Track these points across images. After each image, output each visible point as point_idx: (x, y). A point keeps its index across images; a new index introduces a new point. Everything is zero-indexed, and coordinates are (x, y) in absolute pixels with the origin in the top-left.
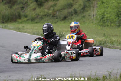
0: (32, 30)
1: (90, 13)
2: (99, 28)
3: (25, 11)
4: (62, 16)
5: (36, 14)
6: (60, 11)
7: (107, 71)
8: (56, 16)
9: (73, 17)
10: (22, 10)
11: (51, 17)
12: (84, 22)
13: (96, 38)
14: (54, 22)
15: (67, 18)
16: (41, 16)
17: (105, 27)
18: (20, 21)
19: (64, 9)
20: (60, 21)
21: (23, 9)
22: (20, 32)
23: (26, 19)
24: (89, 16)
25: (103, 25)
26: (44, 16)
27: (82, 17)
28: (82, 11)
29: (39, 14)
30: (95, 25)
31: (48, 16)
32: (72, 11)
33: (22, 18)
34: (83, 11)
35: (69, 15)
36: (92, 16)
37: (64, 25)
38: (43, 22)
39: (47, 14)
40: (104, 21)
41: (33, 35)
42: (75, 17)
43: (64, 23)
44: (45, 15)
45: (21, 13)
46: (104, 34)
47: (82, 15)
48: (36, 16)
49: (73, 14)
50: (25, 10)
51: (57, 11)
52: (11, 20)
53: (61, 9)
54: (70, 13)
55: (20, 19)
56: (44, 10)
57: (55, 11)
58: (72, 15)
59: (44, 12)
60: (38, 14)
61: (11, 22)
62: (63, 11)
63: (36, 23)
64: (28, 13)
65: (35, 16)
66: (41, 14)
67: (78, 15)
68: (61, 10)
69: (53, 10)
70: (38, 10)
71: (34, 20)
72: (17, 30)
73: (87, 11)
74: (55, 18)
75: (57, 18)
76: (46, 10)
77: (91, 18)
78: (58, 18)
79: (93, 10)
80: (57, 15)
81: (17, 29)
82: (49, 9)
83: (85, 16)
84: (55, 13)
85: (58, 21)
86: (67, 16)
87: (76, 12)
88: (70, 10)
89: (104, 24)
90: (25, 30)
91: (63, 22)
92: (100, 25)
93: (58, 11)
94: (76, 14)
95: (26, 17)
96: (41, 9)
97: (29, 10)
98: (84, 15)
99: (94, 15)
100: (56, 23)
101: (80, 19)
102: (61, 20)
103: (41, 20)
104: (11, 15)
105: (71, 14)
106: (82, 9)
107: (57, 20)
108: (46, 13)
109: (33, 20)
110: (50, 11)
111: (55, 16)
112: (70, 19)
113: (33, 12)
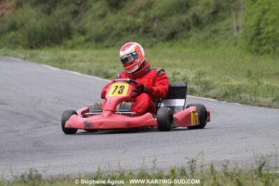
0: (88, 64)
1: (229, 24)
3: (82, 20)
4: (167, 32)
5: (106, 27)
6: (160, 18)
7: (186, 158)
8: (152, 32)
9: (190, 33)
10: (73, 17)
11: (140, 33)
12: (216, 43)
13: (228, 80)
14: (147, 45)
15: (178, 36)
16: (117, 32)
17: (262, 54)
18: (70, 43)
19: (169, 14)
20: (161, 43)
21: (77, 16)
22: (61, 68)
23: (82, 38)
24: (228, 29)
25: (257, 51)
26: (124, 31)
27: (212, 31)
29: (114, 26)
30: (239, 52)
31: (133, 32)
32: (187, 20)
33: (75, 37)
34: (215, 18)
35: (181, 28)
36: (236, 30)
37: (170, 51)
39: (130, 27)
40: (261, 40)
41: (87, 76)
42: (195, 31)
43: (171, 46)
44: (128, 29)
45: (73, 25)
47: (213, 28)
48: (106, 32)
49: (191, 25)
50: (80, 19)
51: (154, 19)
52: (49, 42)
53: (165, 16)
54: (184, 25)
55: (70, 38)
56: (124, 18)
57: (149, 20)
58: (189, 29)
59: (125, 21)
60: (112, 28)
61: (48, 45)
62: (169, 18)
63: (107, 47)
64: (87, 25)
65: (104, 30)
66: (119, 26)
67: (202, 28)
68: (164, 18)
69: (146, 16)
70: (111, 18)
71: (102, 40)
72: (57, 64)
73: (224, 19)
74: (150, 34)
75: (154, 36)
76: (129, 18)
77: (232, 34)
78: (157, 34)
79: (236, 17)
80: (154, 28)
81: (57, 61)
82: (136, 16)
83: (219, 30)
84: (149, 24)
85: (156, 43)
87: (197, 22)
88: (184, 18)
89: (260, 48)
90: (74, 64)
91: (168, 44)
92: (251, 51)
93: (156, 20)
94: (197, 26)
95: (83, 33)
97: (89, 17)
98: (217, 28)
99: (238, 28)
100: (151, 46)
101: (207, 38)
102: (163, 41)
103: (118, 41)
104: (50, 30)
105: (186, 26)
106: (212, 13)
107: (154, 40)
108: (128, 25)
109: (99, 40)
110: (139, 21)
111: (149, 32)
112: (184, 38)
113: (100, 23)
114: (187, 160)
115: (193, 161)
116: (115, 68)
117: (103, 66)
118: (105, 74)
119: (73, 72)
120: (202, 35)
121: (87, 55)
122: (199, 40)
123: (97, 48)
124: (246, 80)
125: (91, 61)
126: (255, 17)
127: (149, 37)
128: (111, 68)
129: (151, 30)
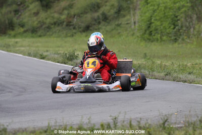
0: (28, 48)
1: (128, 20)
2: (143, 44)
3: (22, 17)
4: (83, 25)
5: (40, 21)
6: (79, 15)
8: (73, 25)
9: (100, 26)
10: (15, 14)
11: (64, 26)
12: (119, 33)
14: (69, 35)
15: (91, 28)
16: (47, 25)
17: (152, 42)
18: (13, 33)
19: (85, 12)
21: (18, 14)
22: (8, 51)
23: (22, 30)
24: (127, 24)
25: (149, 39)
26: (52, 24)
27: (116, 25)
28: (116, 15)
29: (45, 21)
30: (136, 40)
31: (59, 25)
32: (98, 16)
33: (16, 29)
34: (118, 16)
35: (94, 22)
36: (133, 24)
38: (52, 35)
39: (57, 21)
40: (151, 32)
41: (28, 57)
42: (104, 25)
43: (86, 36)
44: (55, 23)
45: (15, 20)
46: (145, 54)
47: (117, 23)
48: (39, 25)
49: (101, 21)
50: (20, 15)
51: (75, 15)
53: (82, 13)
54: (95, 20)
55: (13, 30)
56: (52, 15)
57: (71, 17)
58: (99, 23)
59: (53, 17)
60: (43, 22)
62: (85, 16)
63: (40, 36)
64: (25, 20)
65: (37, 24)
66: (48, 21)
67: (109, 23)
68: (81, 15)
69: (68, 14)
70: (43, 15)
71: (36, 31)
72: (4, 49)
73: (124, 16)
74: (72, 27)
75: (74, 28)
76: (56, 15)
77: (131, 27)
78: (76, 27)
79: (134, 15)
80: (74, 22)
81: (4, 47)
82: (61, 14)
83: (121, 24)
84: (71, 20)
85: (75, 33)
86: (90, 25)
87: (105, 18)
88: (96, 15)
89: (151, 37)
90: (17, 49)
91: (84, 34)
92: (144, 40)
93: (76, 17)
94: (105, 21)
95: (23, 26)
96: (49, 12)
97: (27, 14)
98: (120, 22)
99: (135, 23)
100: (72, 36)
101: (112, 30)
102: (81, 32)
103: (48, 31)
105: (98, 21)
106: (116, 13)
107: (74, 31)
108: (55, 20)
109: (34, 31)
110: (63, 17)
111: (70, 25)
113: (35, 18)
114: (111, 118)
115: (115, 118)
116: (47, 51)
117: (39, 50)
118: (41, 55)
119: (17, 54)
120: (109, 28)
121: (26, 42)
122: (107, 31)
123: (33, 37)
124: (143, 60)
125: (29, 46)
126: (147, 14)
127: (70, 29)
128: (45, 52)
129: (71, 24)
